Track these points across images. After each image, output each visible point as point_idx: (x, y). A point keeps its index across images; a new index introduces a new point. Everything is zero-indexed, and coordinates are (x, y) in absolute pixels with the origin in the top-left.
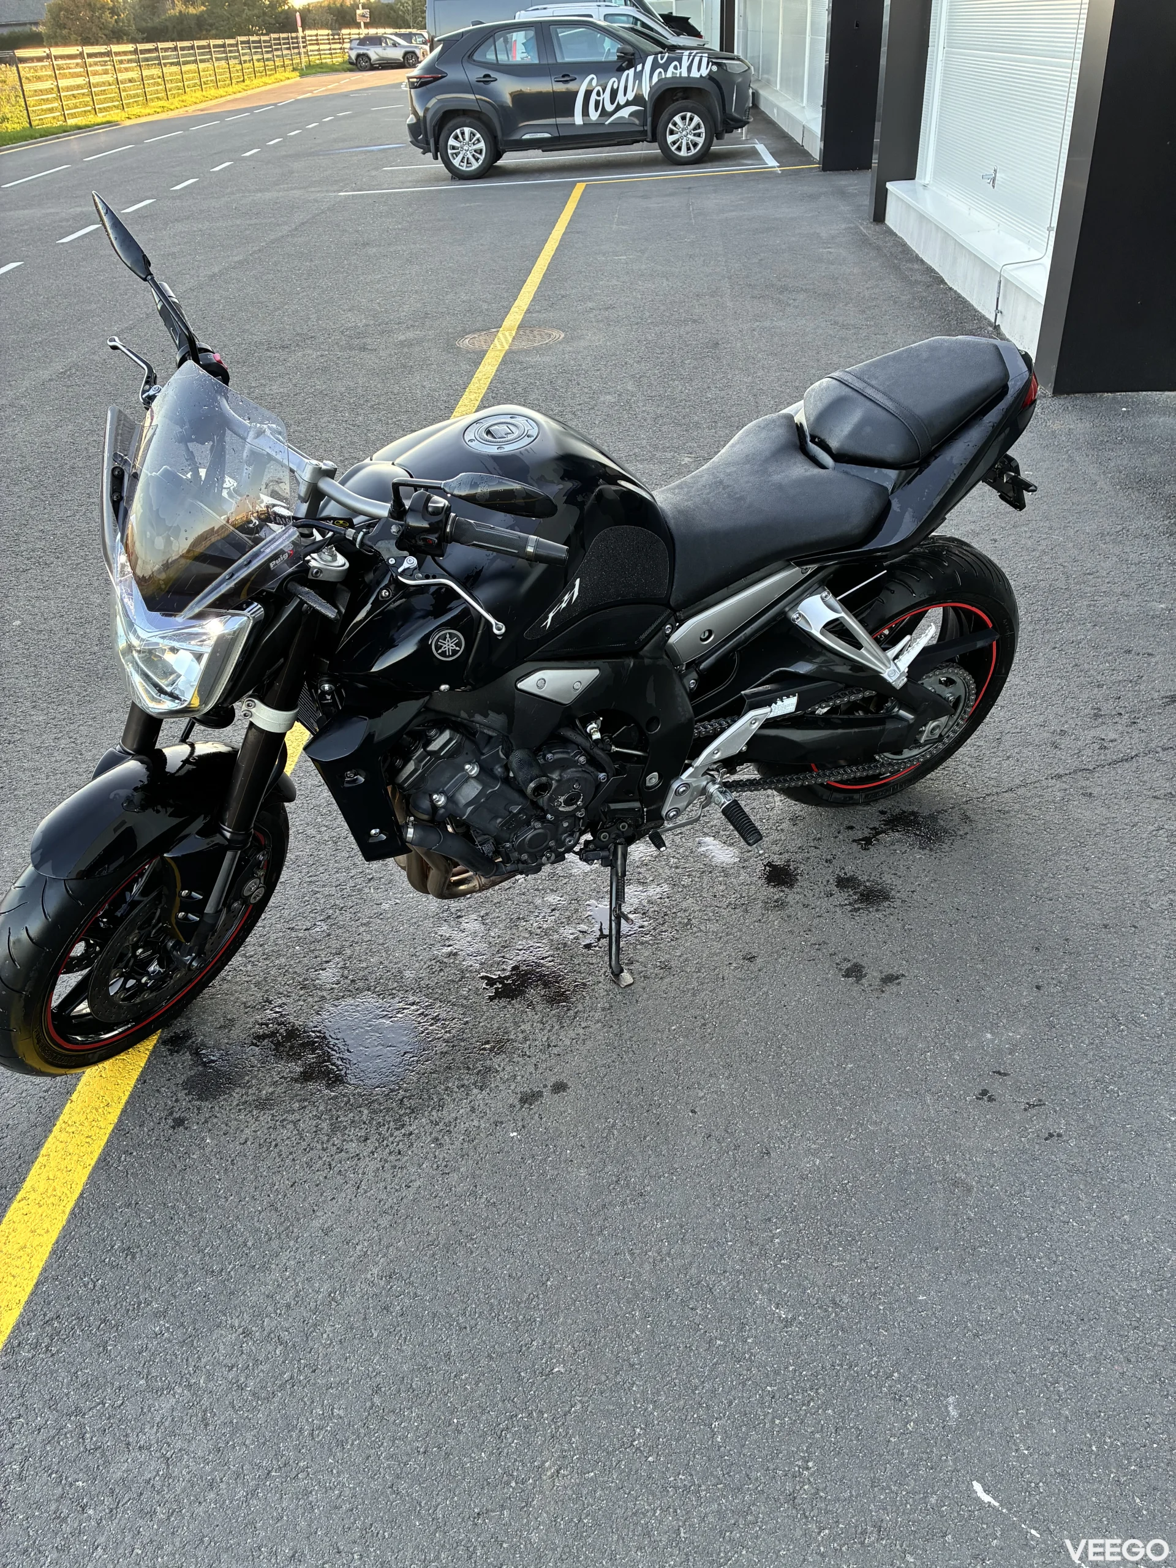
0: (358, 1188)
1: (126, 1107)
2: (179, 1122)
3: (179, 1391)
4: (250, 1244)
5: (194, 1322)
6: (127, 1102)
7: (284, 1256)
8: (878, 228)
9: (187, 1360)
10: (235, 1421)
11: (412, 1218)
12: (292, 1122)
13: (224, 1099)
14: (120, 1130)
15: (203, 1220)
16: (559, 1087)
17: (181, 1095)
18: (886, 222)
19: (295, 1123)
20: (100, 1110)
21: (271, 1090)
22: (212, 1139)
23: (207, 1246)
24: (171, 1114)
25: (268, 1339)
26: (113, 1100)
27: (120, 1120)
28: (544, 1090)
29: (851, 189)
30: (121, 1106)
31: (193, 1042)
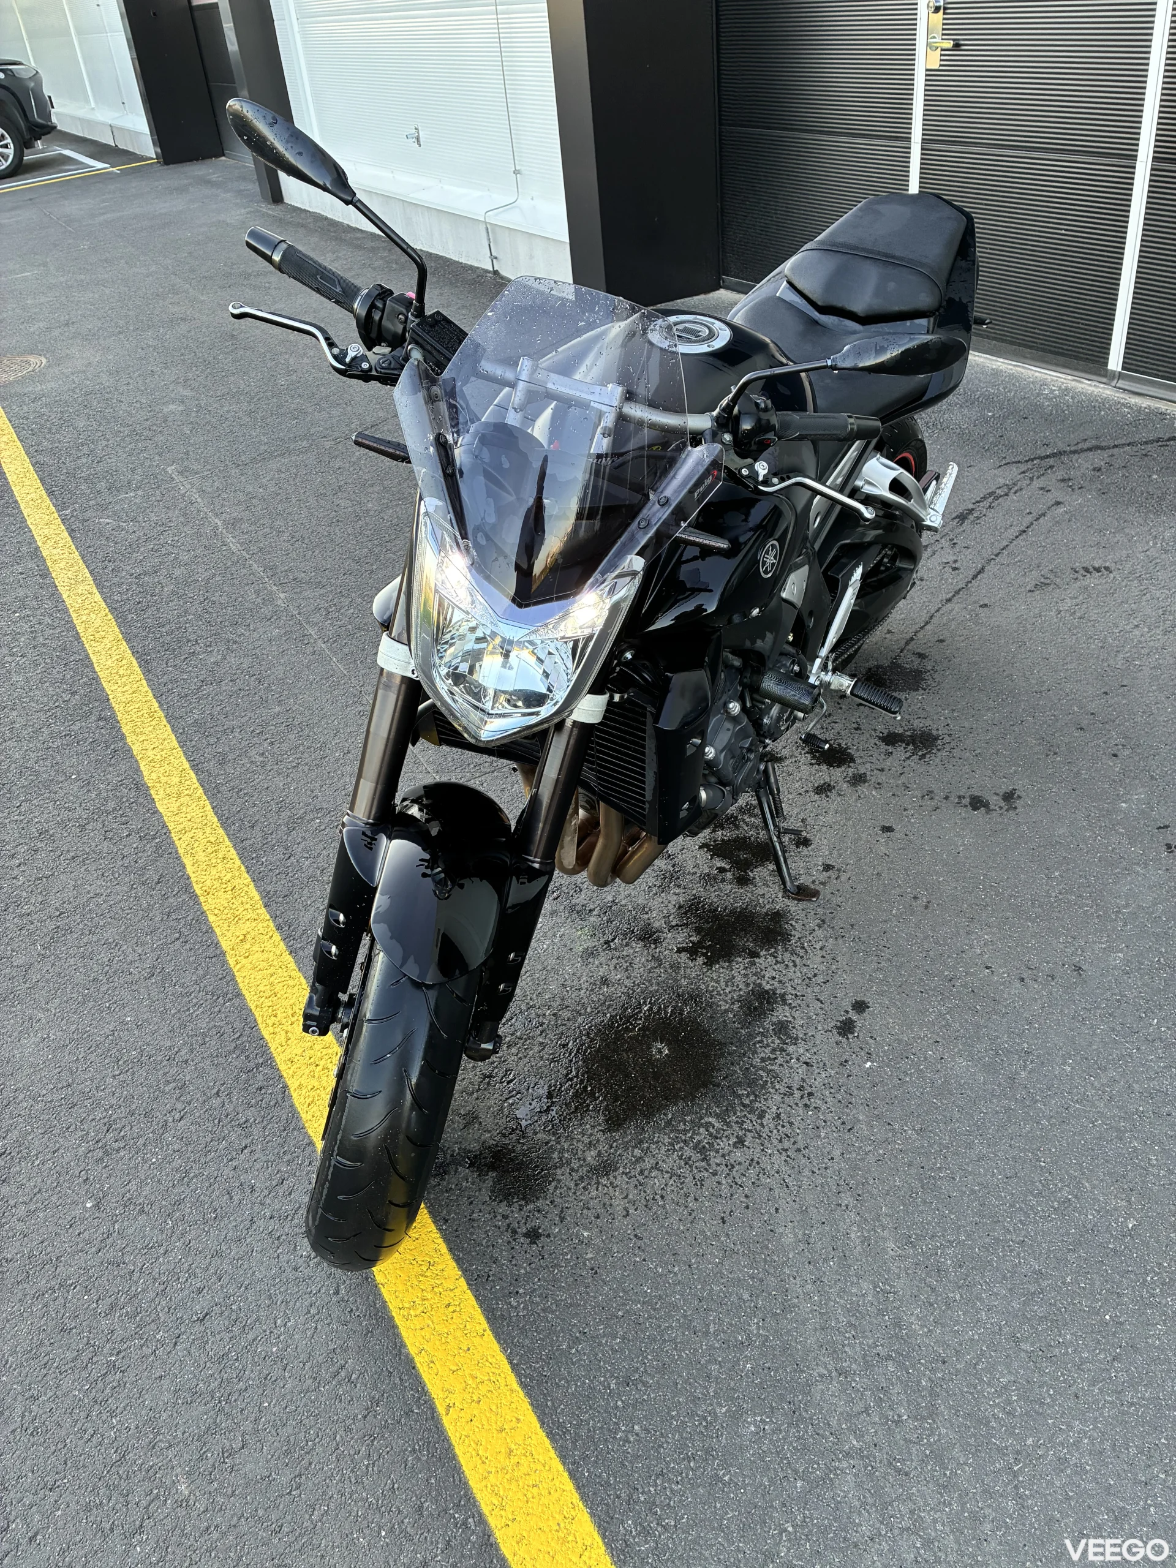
0: (787, 1186)
1: (454, 1254)
2: (533, 1235)
3: (845, 1464)
4: (746, 1297)
5: (782, 1398)
6: (450, 1250)
7: (794, 1285)
8: (280, 207)
9: (818, 1434)
10: (928, 1452)
11: (867, 1182)
12: (652, 1168)
13: (556, 1188)
14: (477, 1282)
15: (674, 1306)
16: (860, 1006)
17: (503, 1208)
18: (286, 201)
19: (656, 1167)
20: (428, 1273)
21: (594, 1153)
22: (589, 1229)
23: (709, 1325)
24: (514, 1232)
25: (868, 1366)
26: (431, 1257)
27: (465, 1272)
28: (849, 1016)
29: (214, 178)
30: (448, 1256)
31: (452, 1155)
